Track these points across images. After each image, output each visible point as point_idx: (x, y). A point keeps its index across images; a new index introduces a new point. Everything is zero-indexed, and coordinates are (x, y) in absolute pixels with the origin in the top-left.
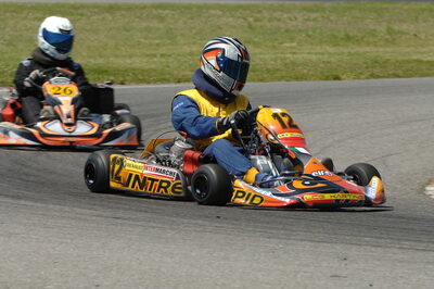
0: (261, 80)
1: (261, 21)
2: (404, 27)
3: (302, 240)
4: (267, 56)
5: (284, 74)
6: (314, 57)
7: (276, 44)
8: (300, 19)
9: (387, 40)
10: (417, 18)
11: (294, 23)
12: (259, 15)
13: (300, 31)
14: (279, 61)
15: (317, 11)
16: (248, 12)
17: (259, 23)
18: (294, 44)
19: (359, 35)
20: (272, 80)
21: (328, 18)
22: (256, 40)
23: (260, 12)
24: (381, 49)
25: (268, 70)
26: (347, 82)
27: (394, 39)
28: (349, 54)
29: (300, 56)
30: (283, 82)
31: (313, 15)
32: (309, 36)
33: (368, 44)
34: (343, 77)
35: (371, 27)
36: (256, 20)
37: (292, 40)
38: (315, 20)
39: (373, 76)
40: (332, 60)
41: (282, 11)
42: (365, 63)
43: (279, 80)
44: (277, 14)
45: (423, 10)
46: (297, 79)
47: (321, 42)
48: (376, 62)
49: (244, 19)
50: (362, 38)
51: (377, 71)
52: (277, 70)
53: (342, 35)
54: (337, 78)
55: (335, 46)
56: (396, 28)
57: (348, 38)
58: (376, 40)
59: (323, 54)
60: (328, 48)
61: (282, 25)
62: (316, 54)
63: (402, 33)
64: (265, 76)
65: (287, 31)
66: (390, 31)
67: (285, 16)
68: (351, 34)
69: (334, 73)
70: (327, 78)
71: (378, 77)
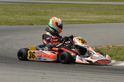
0: (11, 25)
1: (8, 8)
2: (49, 11)
3: (31, 69)
4: (12, 19)
5: (17, 23)
6: (25, 19)
7: (13, 15)
8: (19, 8)
9: (44, 14)
10: (52, 8)
11: (18, 9)
12: (7, 7)
13: (20, 12)
14: (16, 20)
15: (24, 6)
16: (4, 6)
17: (8, 9)
18: (18, 15)
19: (37, 13)
20: (14, 25)
21: (27, 8)
22: (7, 14)
23: (7, 6)
24: (43, 17)
25: (13, 22)
26: (35, 26)
27: (46, 14)
28: (35, 18)
29: (21, 19)
30: (17, 26)
31: (23, 7)
32: (22, 13)
33: (39, 15)
34: (34, 24)
35: (40, 11)
36: (6, 9)
37: (18, 14)
38: (23, 8)
39: (42, 24)
40: (30, 20)
41: (13, 6)
42: (40, 20)
43: (16, 25)
44: (12, 7)
45: (54, 6)
46: (21, 25)
47: (26, 15)
48: (43, 20)
49: (3, 8)
50: (38, 14)
51: (43, 23)
52: (15, 22)
53: (32, 13)
54: (32, 25)
55: (30, 16)
56: (47, 11)
57: (33, 14)
58: (41, 14)
59: (27, 18)
60: (28, 16)
61: (14, 10)
62: (26, 18)
63: (49, 12)
64: (12, 24)
65: (16, 11)
66: (45, 12)
67: (15, 7)
68: (34, 13)
69: (31, 23)
70: (29, 25)
71: (44, 24)
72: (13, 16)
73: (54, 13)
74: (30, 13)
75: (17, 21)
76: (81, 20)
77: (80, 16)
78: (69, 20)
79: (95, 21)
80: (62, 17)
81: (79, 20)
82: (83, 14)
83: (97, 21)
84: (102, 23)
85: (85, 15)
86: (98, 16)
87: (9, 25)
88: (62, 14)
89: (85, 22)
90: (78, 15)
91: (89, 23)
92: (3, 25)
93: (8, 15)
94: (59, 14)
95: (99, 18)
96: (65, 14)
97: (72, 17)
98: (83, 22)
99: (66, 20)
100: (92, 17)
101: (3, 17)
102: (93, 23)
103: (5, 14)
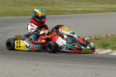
72: (21, 7)
73: (61, 3)
74: (37, 4)
75: (24, 12)
76: (85, 9)
77: (85, 6)
78: (73, 10)
79: (98, 10)
80: (67, 7)
81: (83, 9)
82: (88, 3)
83: (100, 10)
84: (104, 12)
85: (89, 5)
86: (102, 6)
87: (15, 16)
88: (68, 4)
89: (88, 12)
90: (83, 5)
91: (92, 13)
92: (9, 16)
93: (16, 6)
94: (65, 4)
95: (103, 7)
96: (71, 4)
97: (77, 6)
98: (86, 12)
99: (71, 10)
100: (96, 6)
101: (11, 8)
102: (97, 12)
103: (14, 5)
